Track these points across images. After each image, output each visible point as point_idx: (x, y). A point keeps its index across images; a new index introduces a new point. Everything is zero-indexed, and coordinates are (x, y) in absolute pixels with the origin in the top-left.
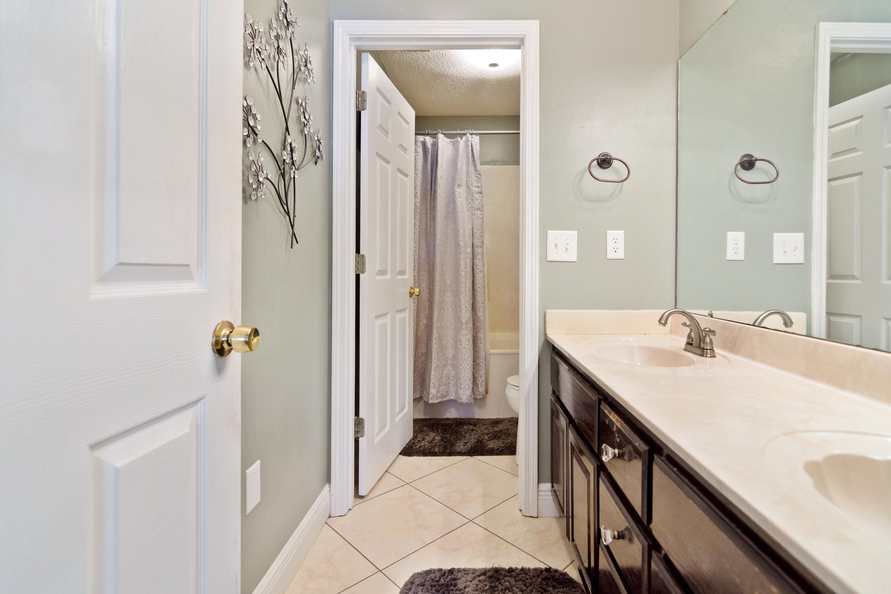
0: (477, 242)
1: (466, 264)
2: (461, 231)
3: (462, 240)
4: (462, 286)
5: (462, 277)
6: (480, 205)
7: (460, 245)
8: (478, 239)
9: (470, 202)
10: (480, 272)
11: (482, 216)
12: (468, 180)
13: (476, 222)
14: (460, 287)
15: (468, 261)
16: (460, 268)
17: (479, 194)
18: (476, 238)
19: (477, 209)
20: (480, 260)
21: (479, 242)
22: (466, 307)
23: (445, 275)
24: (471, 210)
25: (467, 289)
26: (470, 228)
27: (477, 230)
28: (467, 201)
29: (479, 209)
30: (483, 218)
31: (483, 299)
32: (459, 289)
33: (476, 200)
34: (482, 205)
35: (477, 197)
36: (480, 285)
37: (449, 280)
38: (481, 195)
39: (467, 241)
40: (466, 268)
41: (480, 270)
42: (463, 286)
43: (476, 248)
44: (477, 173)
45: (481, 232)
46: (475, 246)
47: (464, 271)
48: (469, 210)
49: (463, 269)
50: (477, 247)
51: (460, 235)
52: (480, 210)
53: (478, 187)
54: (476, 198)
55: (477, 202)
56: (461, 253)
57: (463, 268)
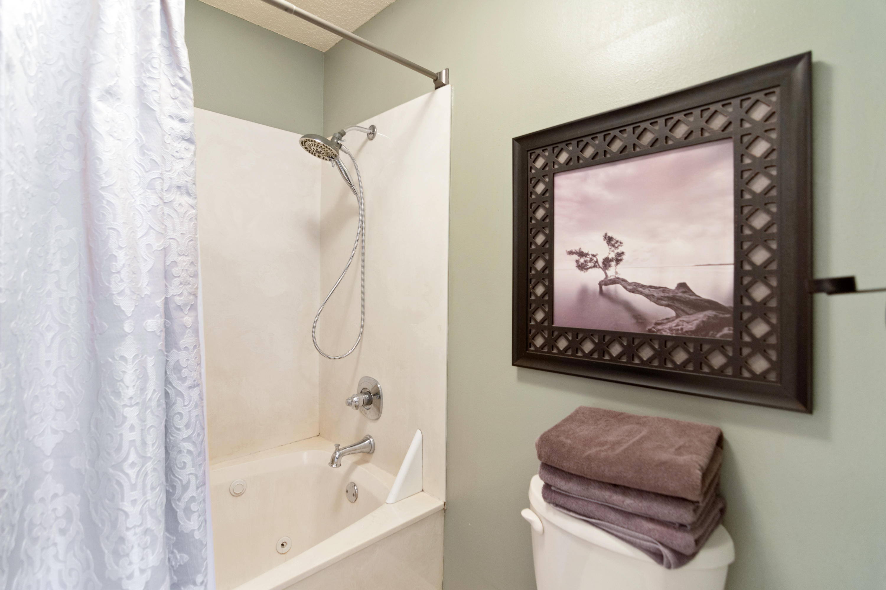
0: (181, 295)
1: (143, 377)
2: (122, 257)
3: (127, 291)
4: (130, 461)
5: (127, 425)
6: (189, 179)
7: (119, 307)
8: (181, 284)
9: (155, 158)
10: (190, 387)
11: (194, 211)
12: (145, 86)
13: (174, 230)
14: (118, 466)
15: (151, 362)
16: (118, 394)
17: (185, 144)
18: (176, 281)
19: (179, 187)
20: (191, 348)
21: (185, 293)
22: (146, 532)
23: (35, 418)
24: (158, 187)
25: (149, 465)
26: (155, 248)
27: (180, 255)
28: (144, 154)
29: (183, 190)
30: (196, 219)
31: (200, 474)
32: (111, 471)
33: (173, 159)
34: (195, 177)
35: (178, 149)
36: (190, 432)
37: (55, 432)
38: (192, 147)
39: (147, 291)
40: (143, 390)
41: (189, 383)
42: (133, 457)
43: (175, 314)
44: (180, 75)
45: (192, 263)
46: (172, 306)
47: (137, 404)
48: (150, 186)
49: (131, 398)
50: (180, 308)
51: (119, 272)
52: (189, 194)
53: (182, 120)
54: (176, 154)
55: (178, 166)
56: (124, 335)
57: (131, 392)
